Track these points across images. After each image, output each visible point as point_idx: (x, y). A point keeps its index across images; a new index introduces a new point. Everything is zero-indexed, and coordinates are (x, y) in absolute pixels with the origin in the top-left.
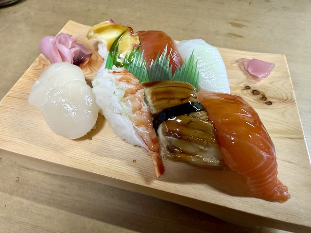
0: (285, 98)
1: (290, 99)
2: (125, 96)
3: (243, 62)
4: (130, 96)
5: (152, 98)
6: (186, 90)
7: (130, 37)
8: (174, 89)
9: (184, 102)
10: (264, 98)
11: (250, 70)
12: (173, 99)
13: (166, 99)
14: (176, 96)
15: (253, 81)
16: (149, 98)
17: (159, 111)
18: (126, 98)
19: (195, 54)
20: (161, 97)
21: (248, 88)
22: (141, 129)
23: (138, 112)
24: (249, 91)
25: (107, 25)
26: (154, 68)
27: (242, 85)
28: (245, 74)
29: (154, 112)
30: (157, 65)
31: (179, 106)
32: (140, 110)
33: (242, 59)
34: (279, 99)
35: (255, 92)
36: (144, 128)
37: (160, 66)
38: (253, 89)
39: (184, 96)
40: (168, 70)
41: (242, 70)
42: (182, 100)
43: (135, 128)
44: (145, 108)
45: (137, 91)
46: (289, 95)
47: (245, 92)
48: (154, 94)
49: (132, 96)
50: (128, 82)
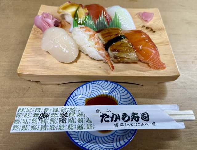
0: (161, 28)
1: (162, 28)
2: (90, 38)
3: (140, 14)
4: (92, 38)
5: (102, 37)
6: (117, 31)
7: (82, 9)
8: (111, 31)
9: (117, 36)
10: (151, 30)
11: (143, 18)
12: (112, 35)
13: (109, 36)
14: (113, 34)
15: (146, 23)
16: (101, 37)
17: (107, 42)
18: (91, 38)
19: (117, 13)
20: (106, 35)
21: (144, 26)
22: (101, 52)
23: (98, 44)
24: (145, 28)
25: (67, 5)
26: (98, 23)
27: (141, 26)
28: (141, 20)
29: (105, 43)
30: (100, 21)
31: (115, 38)
32: (98, 43)
33: (139, 13)
34: (158, 29)
35: (147, 28)
36: (102, 51)
37: (101, 22)
38: (146, 27)
39: (117, 33)
40: (106, 23)
41: (140, 19)
42: (116, 35)
43: (98, 52)
44: (100, 42)
45: (95, 35)
46: (162, 27)
47: (143, 28)
48: (103, 35)
49: (93, 37)
50: (89, 31)
